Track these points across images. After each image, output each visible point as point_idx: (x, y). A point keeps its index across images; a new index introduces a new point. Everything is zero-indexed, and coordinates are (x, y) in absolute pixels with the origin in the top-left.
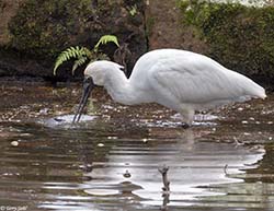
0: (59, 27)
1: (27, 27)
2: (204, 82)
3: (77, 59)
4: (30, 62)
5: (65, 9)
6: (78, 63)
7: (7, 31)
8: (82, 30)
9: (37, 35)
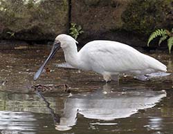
0: (151, 17)
1: (132, 18)
2: (119, 58)
3: (162, 36)
4: (134, 38)
5: (155, 7)
6: (162, 39)
7: (120, 20)
8: (165, 19)
9: (138, 22)
